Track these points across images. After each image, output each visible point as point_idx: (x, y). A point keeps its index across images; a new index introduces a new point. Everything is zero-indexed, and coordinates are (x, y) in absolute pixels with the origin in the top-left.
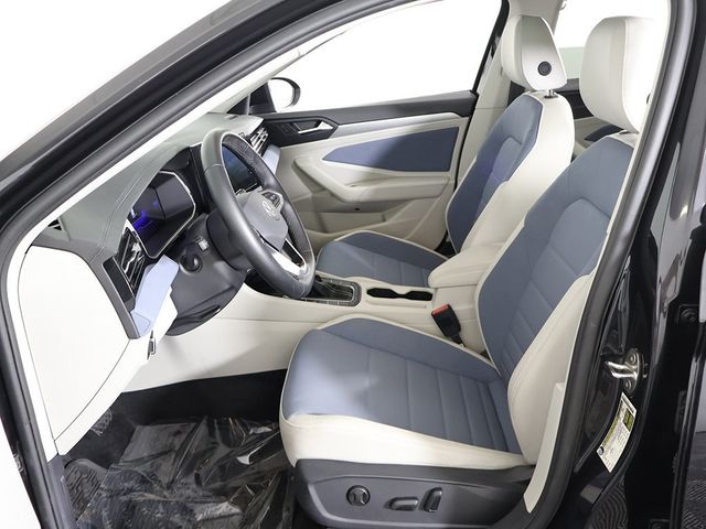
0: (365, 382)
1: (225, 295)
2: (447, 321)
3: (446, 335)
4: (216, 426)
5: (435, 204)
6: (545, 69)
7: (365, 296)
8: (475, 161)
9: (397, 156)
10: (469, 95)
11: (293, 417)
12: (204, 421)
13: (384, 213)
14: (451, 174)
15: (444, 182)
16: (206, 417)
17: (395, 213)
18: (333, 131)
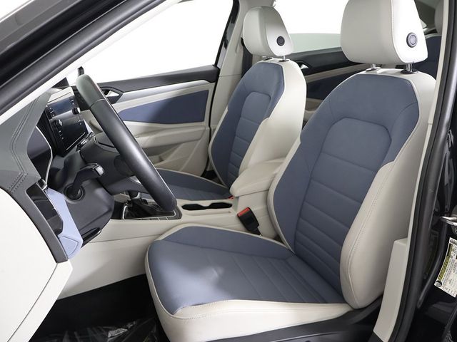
0: (214, 274)
1: (103, 218)
2: (248, 220)
3: (248, 230)
4: (78, 337)
5: (197, 145)
6: (281, 41)
7: (183, 211)
8: (226, 111)
9: (166, 113)
10: (213, 68)
11: (179, 311)
12: (66, 336)
13: (161, 155)
14: (205, 123)
15: (202, 129)
16: (67, 332)
17: (169, 154)
18: (118, 97)
